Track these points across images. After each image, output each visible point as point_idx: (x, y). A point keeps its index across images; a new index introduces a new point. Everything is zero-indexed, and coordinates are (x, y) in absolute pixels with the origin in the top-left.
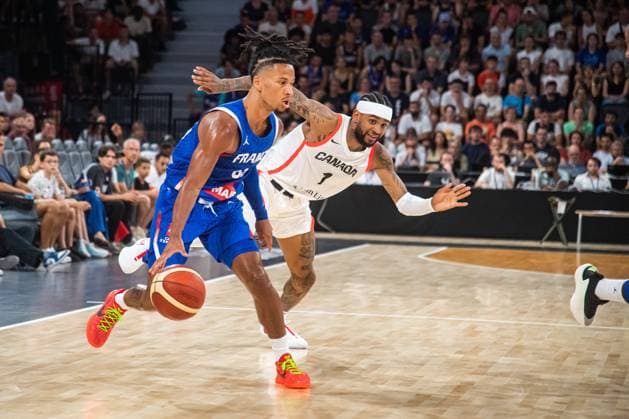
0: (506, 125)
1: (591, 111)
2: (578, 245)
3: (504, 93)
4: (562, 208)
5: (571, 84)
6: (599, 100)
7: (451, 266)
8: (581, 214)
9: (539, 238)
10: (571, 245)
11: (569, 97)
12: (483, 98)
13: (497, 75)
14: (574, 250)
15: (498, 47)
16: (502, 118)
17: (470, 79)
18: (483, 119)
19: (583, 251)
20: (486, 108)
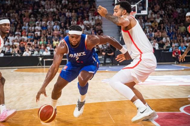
0: (28, 42)
1: (45, 39)
2: (44, 66)
3: (27, 36)
4: (41, 59)
5: (41, 33)
6: (47, 37)
7: (18, 73)
8: (44, 60)
9: (36, 65)
10: (43, 67)
11: (40, 36)
12: (23, 37)
13: (26, 32)
14: (43, 68)
15: (25, 26)
16: (28, 41)
17: (20, 33)
18: (24, 42)
19: (46, 67)
20: (24, 39)
